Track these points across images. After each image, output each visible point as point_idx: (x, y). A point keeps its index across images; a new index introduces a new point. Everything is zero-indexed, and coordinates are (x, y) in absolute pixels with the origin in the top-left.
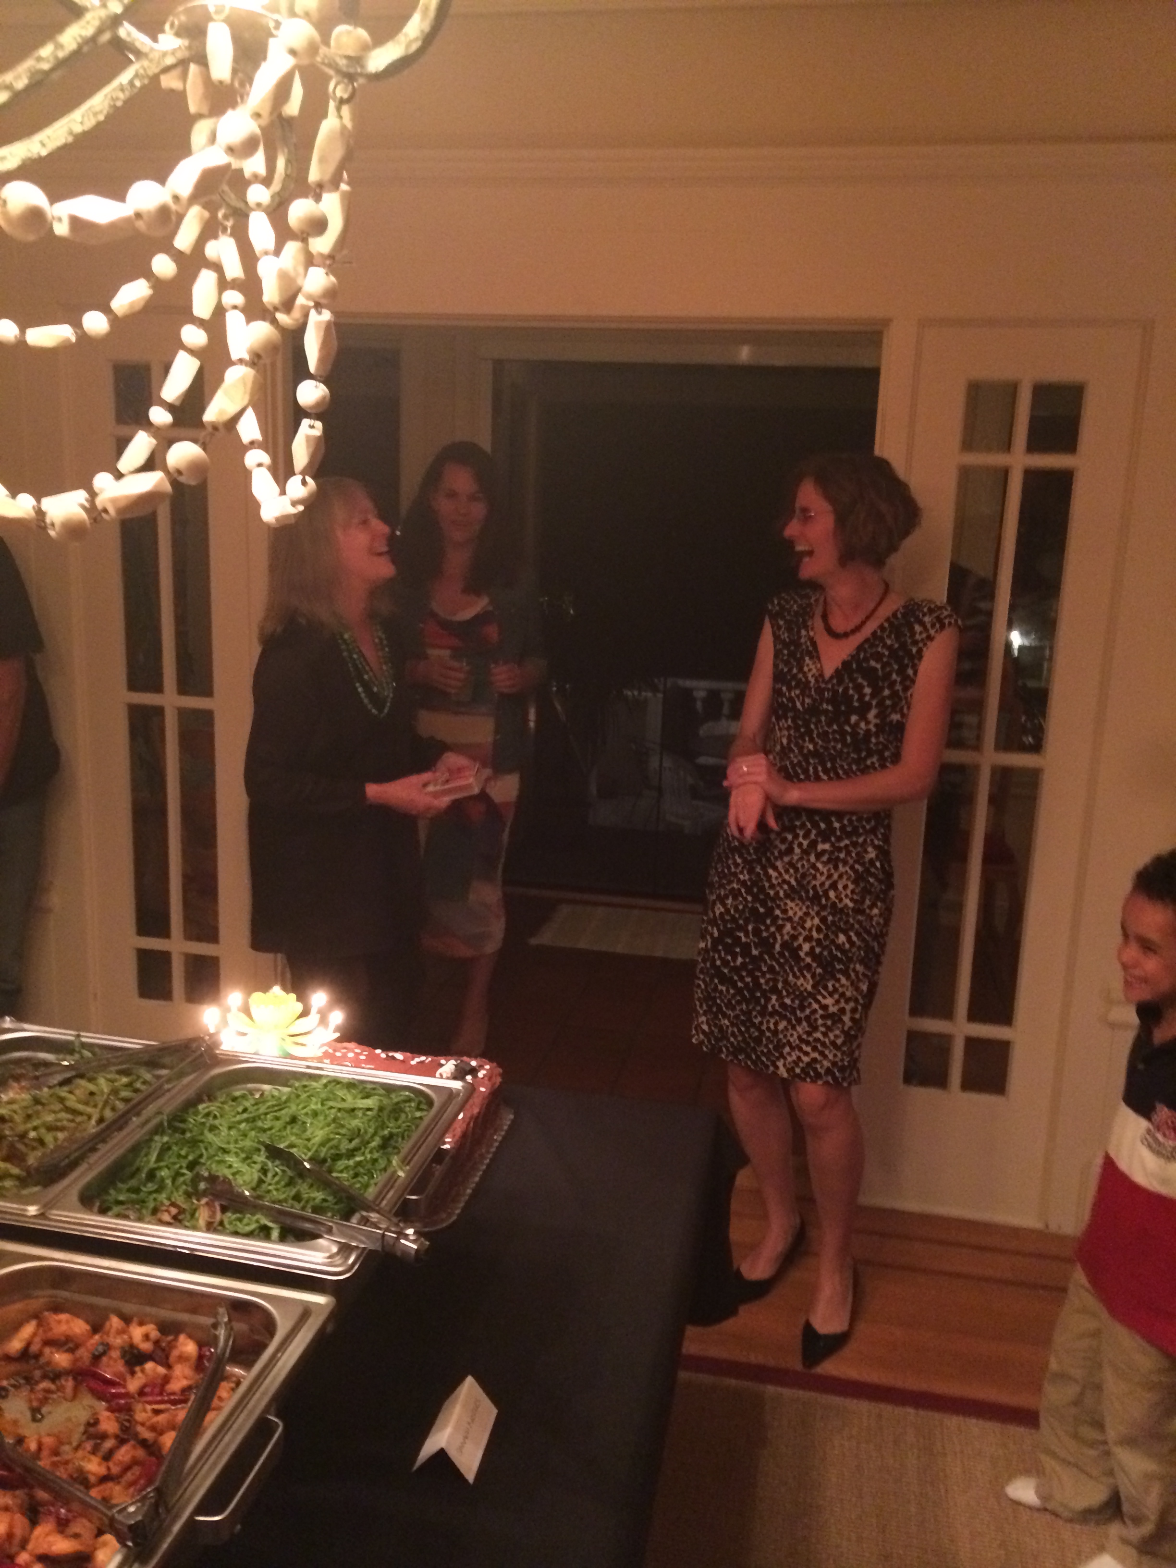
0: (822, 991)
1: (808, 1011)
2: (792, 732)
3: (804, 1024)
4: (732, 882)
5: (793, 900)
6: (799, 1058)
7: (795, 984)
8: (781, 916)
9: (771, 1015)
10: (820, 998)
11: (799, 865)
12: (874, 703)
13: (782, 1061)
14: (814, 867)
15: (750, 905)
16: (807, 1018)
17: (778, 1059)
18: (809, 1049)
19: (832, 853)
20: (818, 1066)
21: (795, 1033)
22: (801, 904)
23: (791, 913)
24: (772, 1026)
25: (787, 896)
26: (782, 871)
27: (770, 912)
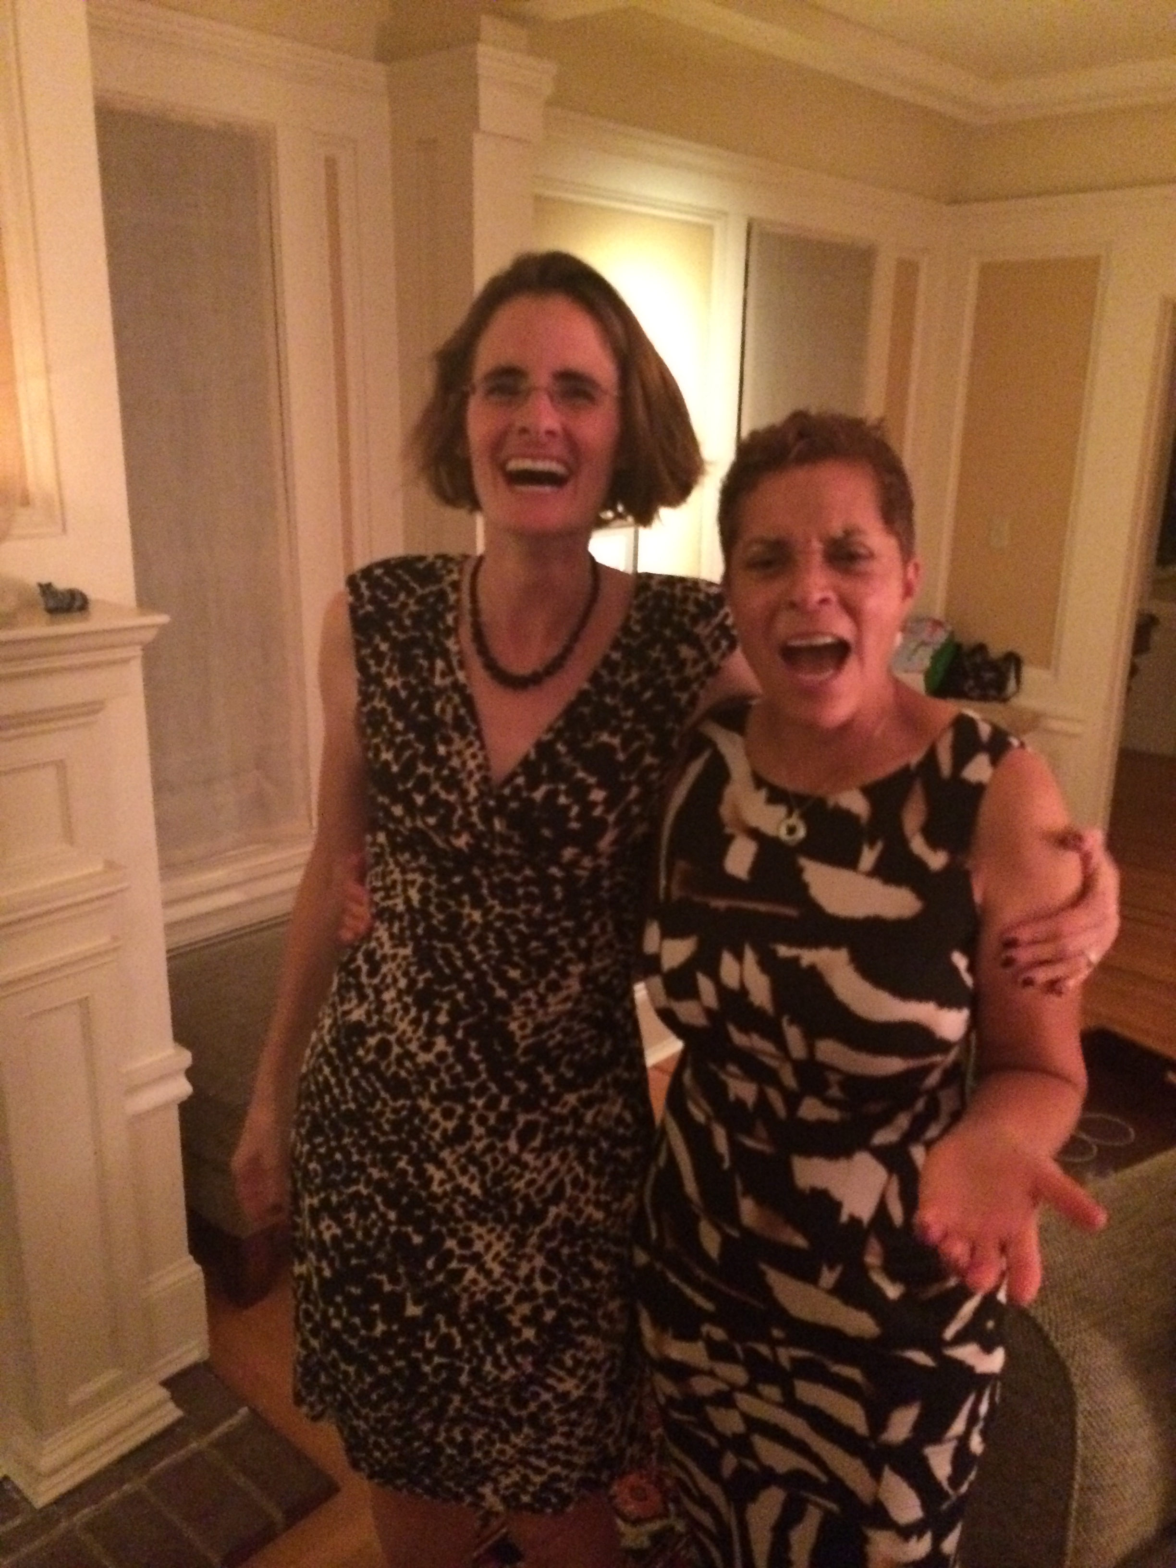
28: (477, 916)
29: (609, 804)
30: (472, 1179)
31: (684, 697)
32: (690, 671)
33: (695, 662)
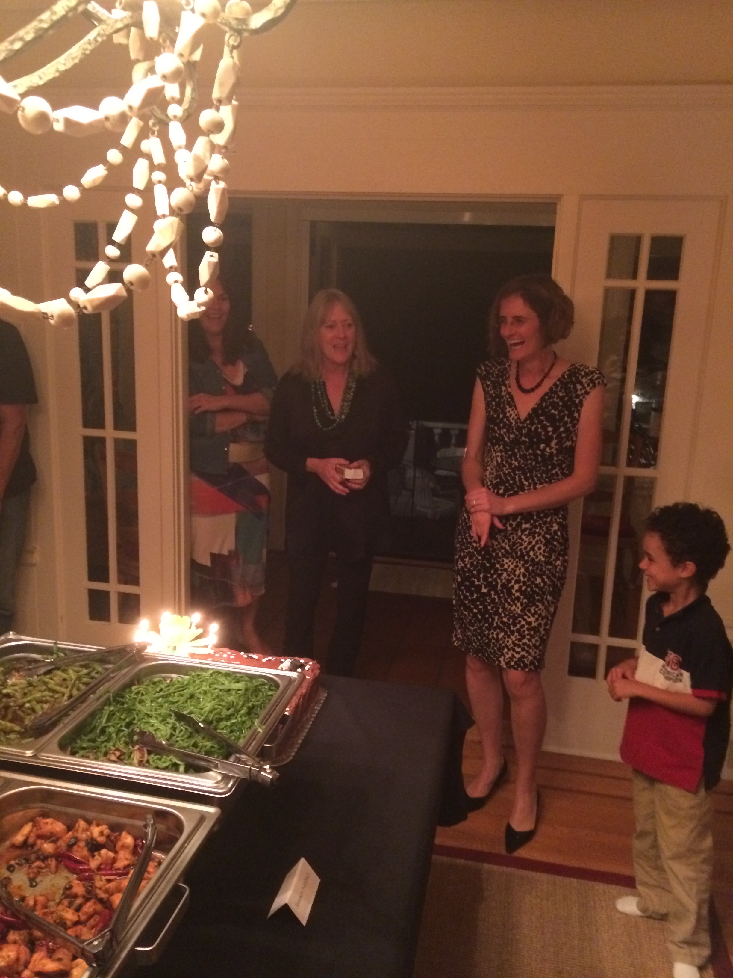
0: (528, 613)
1: (518, 626)
2: (503, 454)
3: (516, 634)
4: (469, 548)
5: (507, 558)
6: (513, 656)
7: (510, 609)
8: (500, 568)
9: (495, 629)
10: (526, 617)
11: (511, 537)
12: (554, 436)
13: (503, 658)
14: (520, 538)
15: (480, 562)
16: (518, 631)
17: (500, 656)
18: (519, 650)
19: (531, 529)
20: (525, 660)
21: (510, 640)
22: (512, 560)
23: (506, 566)
24: (495, 636)
25: (504, 556)
26: (501, 541)
27: (493, 565)
28: (516, 463)
29: (554, 432)
30: (506, 544)
31: (577, 401)
32: (579, 392)
33: (581, 390)
